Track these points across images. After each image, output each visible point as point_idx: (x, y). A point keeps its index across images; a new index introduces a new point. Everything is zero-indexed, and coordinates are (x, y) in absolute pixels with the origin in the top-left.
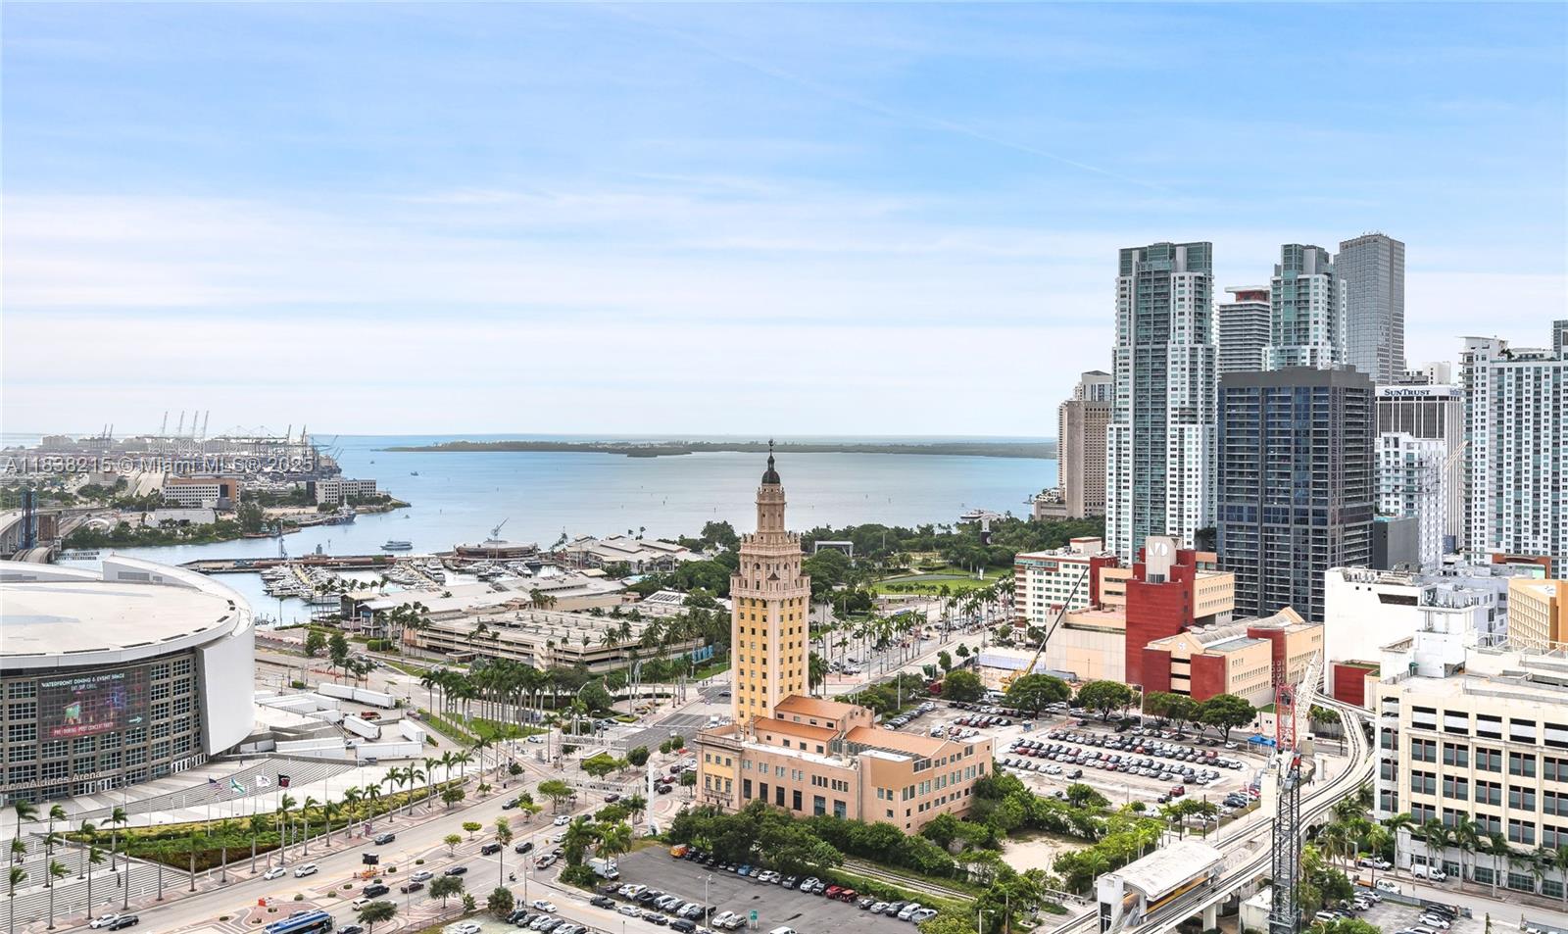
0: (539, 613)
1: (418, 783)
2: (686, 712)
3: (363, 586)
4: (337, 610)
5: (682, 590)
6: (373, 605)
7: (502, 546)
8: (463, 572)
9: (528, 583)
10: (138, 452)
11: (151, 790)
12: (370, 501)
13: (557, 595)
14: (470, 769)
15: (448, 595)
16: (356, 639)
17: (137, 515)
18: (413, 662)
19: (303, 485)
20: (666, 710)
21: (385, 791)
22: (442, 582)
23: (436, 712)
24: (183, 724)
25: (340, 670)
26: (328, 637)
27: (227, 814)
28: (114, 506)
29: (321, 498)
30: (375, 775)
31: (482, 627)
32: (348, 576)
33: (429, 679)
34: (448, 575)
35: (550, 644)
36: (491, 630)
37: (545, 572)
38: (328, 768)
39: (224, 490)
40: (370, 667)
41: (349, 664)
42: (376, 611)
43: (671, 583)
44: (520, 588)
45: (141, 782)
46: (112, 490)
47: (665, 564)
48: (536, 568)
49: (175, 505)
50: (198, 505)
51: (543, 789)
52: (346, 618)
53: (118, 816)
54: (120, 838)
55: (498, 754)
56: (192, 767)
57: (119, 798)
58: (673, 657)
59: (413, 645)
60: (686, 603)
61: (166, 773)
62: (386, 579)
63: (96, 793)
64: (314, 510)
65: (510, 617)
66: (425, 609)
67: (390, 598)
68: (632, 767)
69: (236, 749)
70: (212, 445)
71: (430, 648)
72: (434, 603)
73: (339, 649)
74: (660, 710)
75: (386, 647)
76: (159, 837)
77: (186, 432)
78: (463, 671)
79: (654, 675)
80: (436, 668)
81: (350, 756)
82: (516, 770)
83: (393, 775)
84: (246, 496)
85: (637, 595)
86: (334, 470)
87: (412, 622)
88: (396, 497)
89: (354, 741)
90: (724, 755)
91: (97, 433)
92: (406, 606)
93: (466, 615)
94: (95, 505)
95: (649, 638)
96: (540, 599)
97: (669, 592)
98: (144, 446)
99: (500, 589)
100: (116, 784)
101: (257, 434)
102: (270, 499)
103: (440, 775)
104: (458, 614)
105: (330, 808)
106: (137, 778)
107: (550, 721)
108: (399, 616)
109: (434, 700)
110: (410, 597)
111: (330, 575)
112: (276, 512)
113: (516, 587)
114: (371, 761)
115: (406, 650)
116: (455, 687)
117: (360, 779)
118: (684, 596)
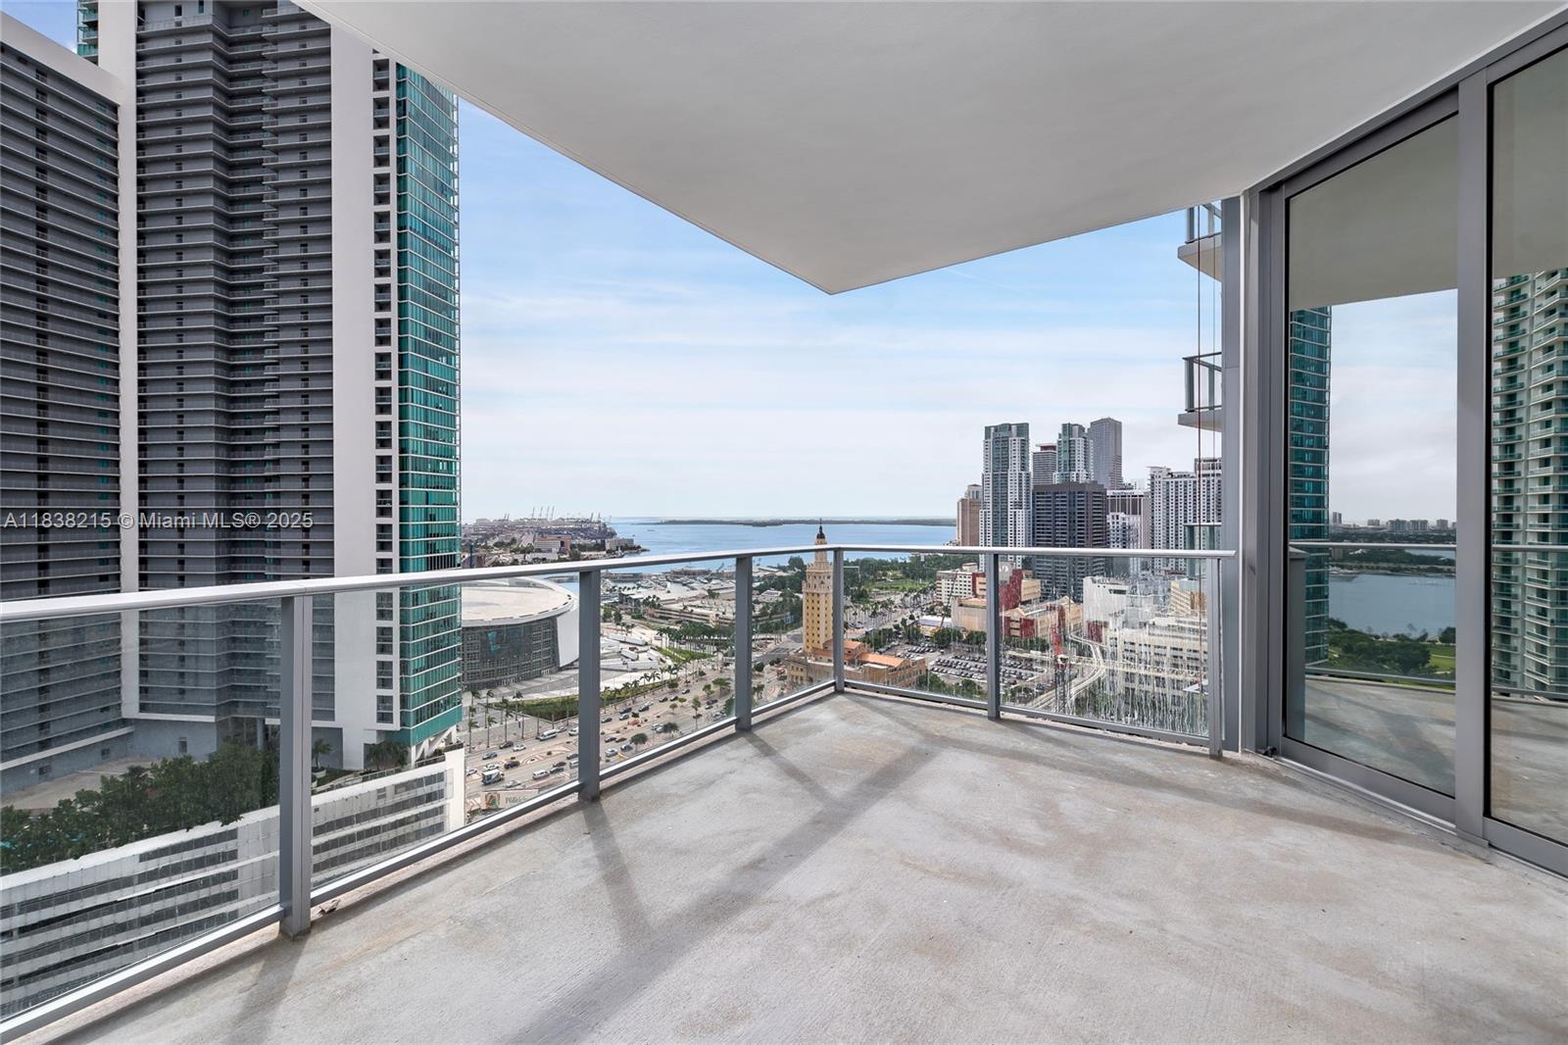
0: (712, 601)
1: (657, 680)
2: (782, 647)
3: (629, 589)
4: (616, 599)
5: (779, 590)
6: (634, 597)
7: (693, 569)
8: (675, 582)
9: (706, 587)
10: (521, 526)
11: (533, 683)
12: (630, 548)
13: (720, 592)
14: (681, 673)
15: (669, 592)
16: (626, 613)
17: (522, 556)
18: (652, 624)
19: (599, 541)
20: (771, 646)
21: (641, 683)
22: (666, 586)
23: (664, 647)
24: (547, 653)
25: (619, 627)
26: (613, 613)
27: (568, 694)
28: (511, 552)
29: (608, 547)
30: (637, 676)
31: (685, 607)
32: (622, 585)
33: (662, 631)
34: (669, 584)
35: (717, 615)
36: (690, 609)
37: (714, 582)
38: (615, 673)
39: (562, 543)
40: (633, 626)
41: (624, 624)
42: (635, 600)
43: (774, 586)
44: (703, 589)
45: (528, 679)
46: (509, 544)
47: (770, 577)
48: (710, 580)
49: (539, 551)
50: (550, 551)
51: (715, 682)
52: (621, 603)
53: (519, 695)
54: (519, 705)
55: (694, 666)
56: (551, 673)
57: (519, 687)
58: (775, 621)
59: (653, 616)
60: (781, 595)
61: (541, 676)
62: (639, 586)
63: (508, 685)
64: (604, 553)
65: (698, 602)
66: (658, 599)
67: (641, 594)
68: (757, 672)
69: (572, 664)
70: (556, 523)
71: (661, 618)
72: (663, 596)
73: (618, 618)
74: (769, 646)
75: (640, 617)
76: (538, 705)
77: (543, 517)
78: (678, 628)
79: (766, 629)
80: (665, 626)
81: (625, 668)
82: (702, 674)
83: (646, 676)
84: (573, 546)
85: (758, 592)
86: (613, 534)
87: (653, 605)
88: (643, 547)
89: (626, 660)
90: (800, 667)
91: (502, 518)
92: (649, 597)
93: (678, 602)
94: (502, 551)
95: (763, 613)
96: (712, 594)
97: (772, 591)
98: (524, 523)
99: (693, 589)
100: (517, 681)
101: (577, 517)
102: (583, 548)
103: (667, 676)
104: (673, 601)
105: (617, 691)
106: (528, 678)
107: (718, 650)
108: (646, 602)
109: (665, 642)
110: (651, 593)
111: (613, 584)
112: (587, 554)
113: (700, 588)
114: (635, 670)
115: (649, 618)
116: (675, 636)
117: (629, 678)
118: (780, 592)
